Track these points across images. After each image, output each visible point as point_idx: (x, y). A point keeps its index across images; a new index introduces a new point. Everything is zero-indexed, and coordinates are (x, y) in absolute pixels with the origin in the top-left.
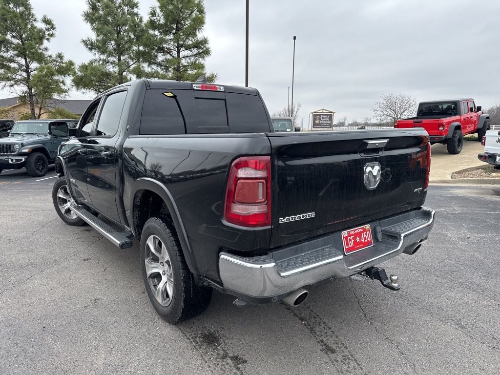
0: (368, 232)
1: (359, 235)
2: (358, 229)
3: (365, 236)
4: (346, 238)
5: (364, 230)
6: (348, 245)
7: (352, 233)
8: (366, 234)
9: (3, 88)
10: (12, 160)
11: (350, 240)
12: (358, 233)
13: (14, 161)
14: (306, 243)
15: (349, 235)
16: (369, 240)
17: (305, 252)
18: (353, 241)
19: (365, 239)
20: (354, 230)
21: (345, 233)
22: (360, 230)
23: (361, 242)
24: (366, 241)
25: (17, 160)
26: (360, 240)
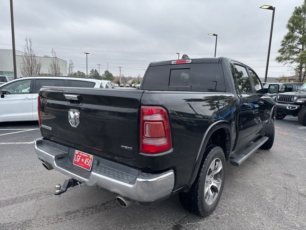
0: (90, 160)
1: (85, 158)
2: (85, 154)
3: (87, 161)
4: (77, 155)
5: (88, 157)
6: (76, 159)
7: (81, 154)
8: (88, 160)
9: (285, 64)
10: (289, 107)
11: (78, 158)
12: (84, 156)
13: (290, 108)
14: (58, 144)
15: (79, 154)
16: (89, 166)
17: (57, 148)
18: (79, 159)
19: (87, 163)
20: (83, 153)
21: (77, 152)
22: (86, 155)
23: (83, 163)
24: (87, 165)
25: (292, 107)
26: (84, 161)
